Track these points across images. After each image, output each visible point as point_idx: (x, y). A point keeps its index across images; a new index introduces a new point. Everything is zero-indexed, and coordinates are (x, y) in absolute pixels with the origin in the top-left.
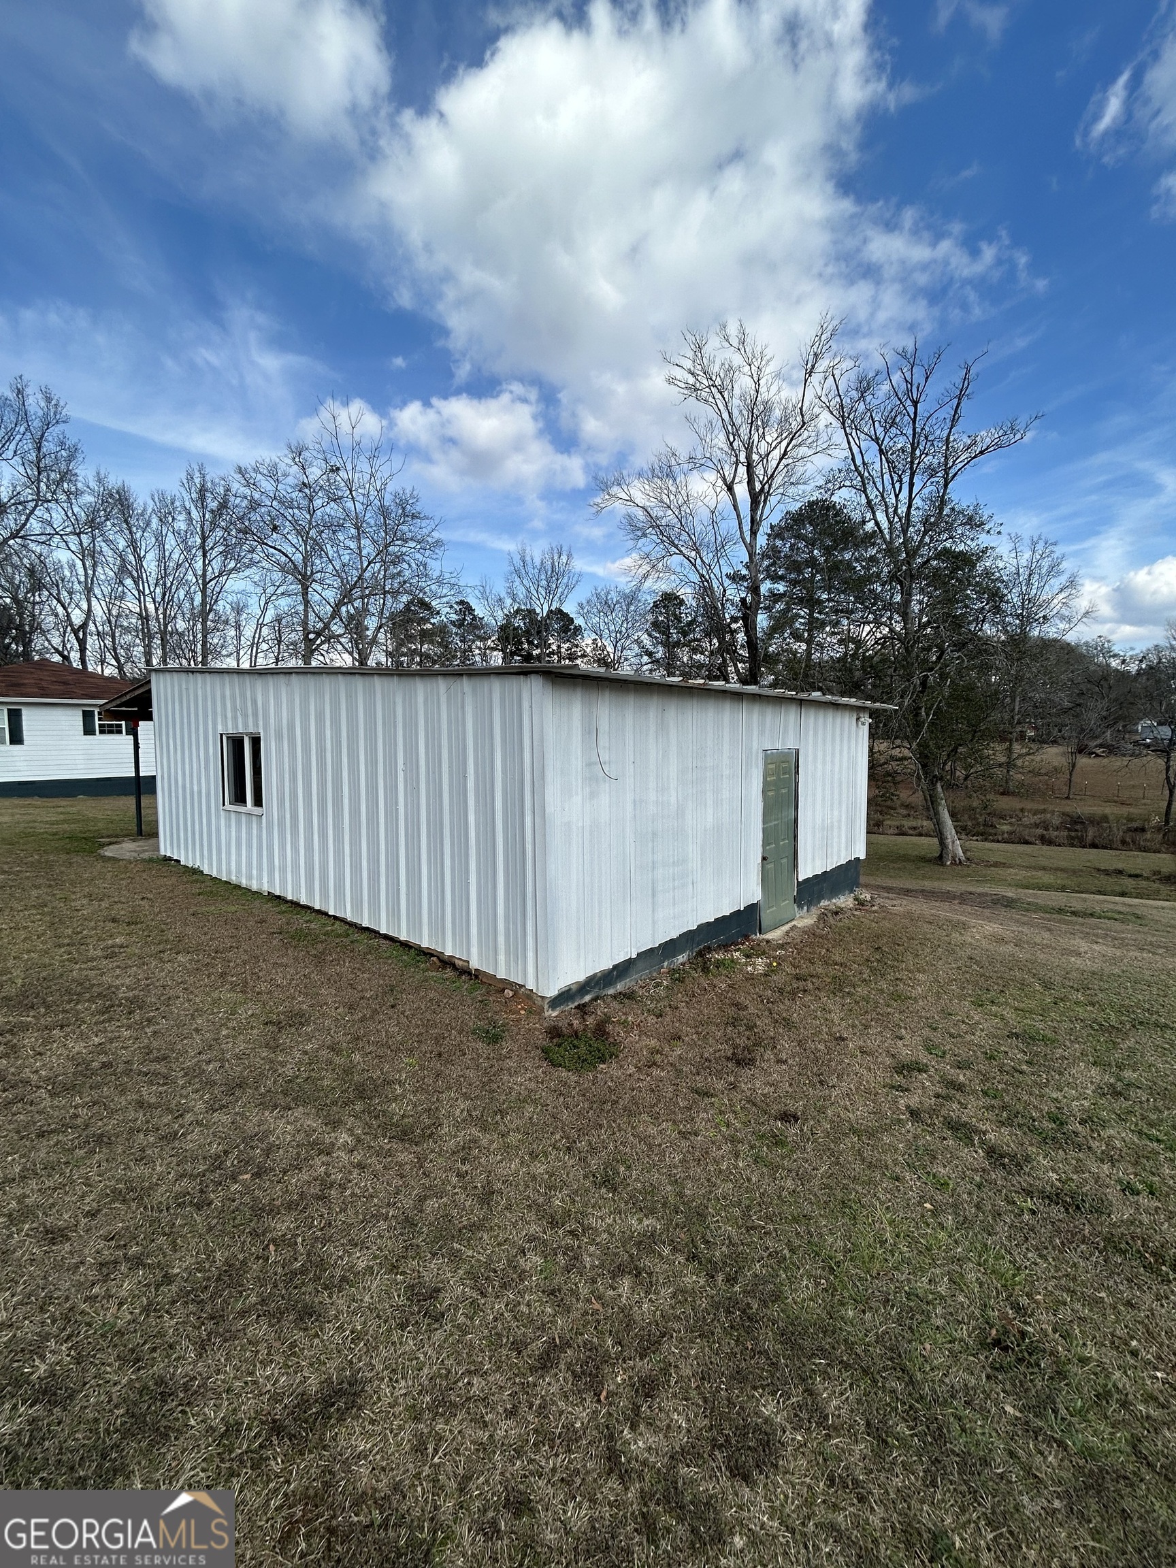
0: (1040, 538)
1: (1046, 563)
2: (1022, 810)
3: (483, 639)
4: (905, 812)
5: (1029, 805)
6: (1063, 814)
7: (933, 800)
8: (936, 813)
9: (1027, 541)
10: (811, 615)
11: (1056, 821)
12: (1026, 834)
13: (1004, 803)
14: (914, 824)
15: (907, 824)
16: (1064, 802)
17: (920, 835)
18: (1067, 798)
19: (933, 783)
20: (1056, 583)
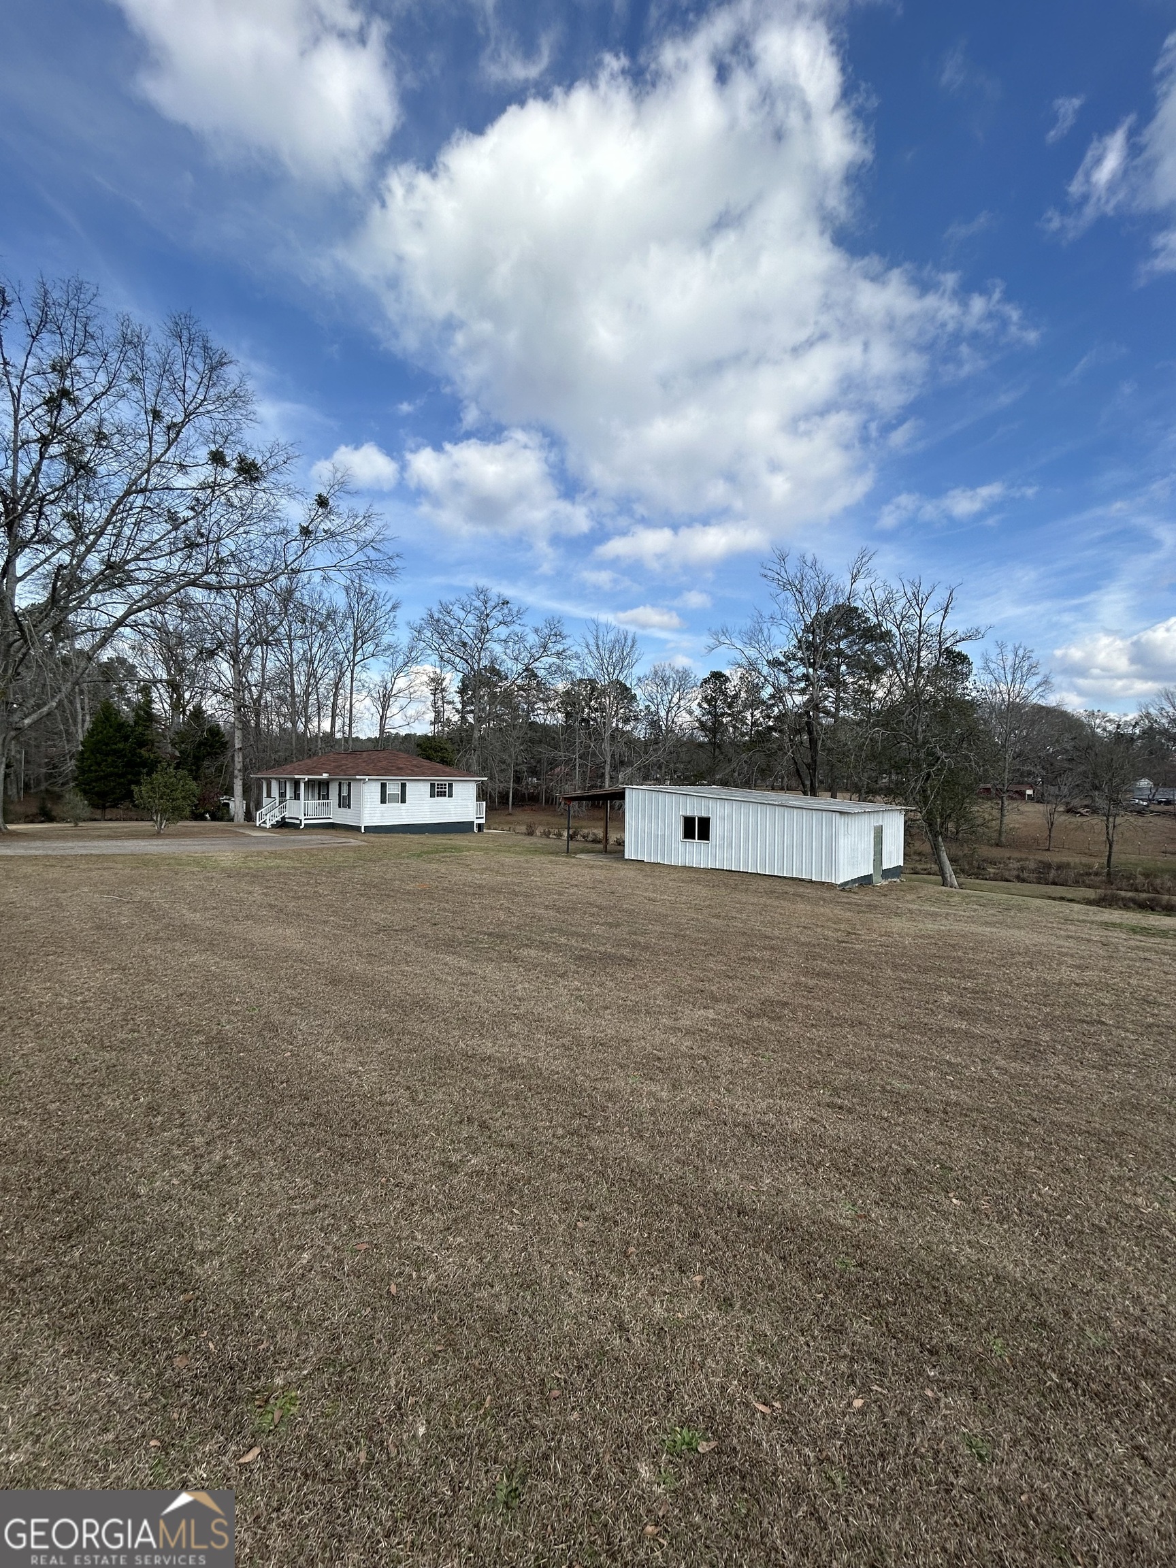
0: (1020, 647)
1: (1026, 664)
2: (1009, 859)
3: (546, 700)
4: (917, 858)
5: (1017, 855)
6: (1040, 862)
7: (936, 848)
8: (939, 856)
9: (1010, 647)
10: (838, 695)
11: (1032, 865)
12: (1006, 875)
13: (996, 853)
14: (925, 867)
15: (919, 867)
16: (1045, 853)
17: (929, 874)
18: (1048, 850)
19: (935, 836)
20: (1035, 680)
